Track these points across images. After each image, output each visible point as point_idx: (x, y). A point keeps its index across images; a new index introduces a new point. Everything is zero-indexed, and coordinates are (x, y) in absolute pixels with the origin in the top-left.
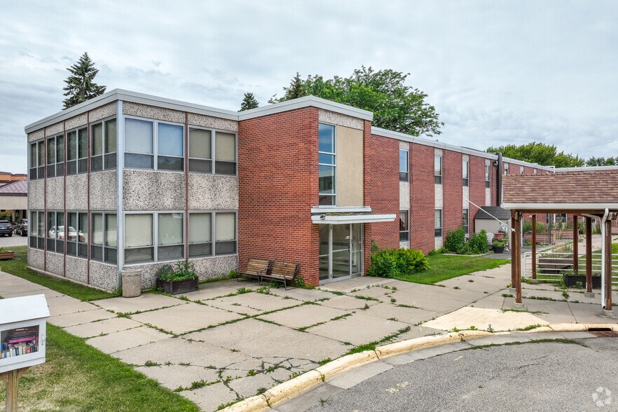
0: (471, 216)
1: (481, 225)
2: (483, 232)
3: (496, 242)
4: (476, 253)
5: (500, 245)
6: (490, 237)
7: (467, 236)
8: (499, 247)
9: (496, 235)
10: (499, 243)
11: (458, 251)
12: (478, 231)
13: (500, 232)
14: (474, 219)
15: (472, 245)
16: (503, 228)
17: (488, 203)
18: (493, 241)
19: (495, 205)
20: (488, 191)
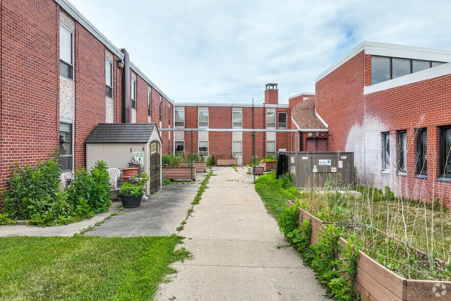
0: (78, 138)
1: (96, 154)
2: (101, 167)
3: (125, 187)
4: (84, 216)
5: (135, 190)
6: (114, 174)
7: (65, 176)
8: (134, 196)
9: (124, 171)
10: (133, 187)
11: (37, 217)
12: (91, 164)
13: (131, 165)
14: (85, 145)
15: (73, 199)
16: (137, 159)
17: (110, 119)
18: (119, 183)
19: (119, 121)
20: (109, 103)
